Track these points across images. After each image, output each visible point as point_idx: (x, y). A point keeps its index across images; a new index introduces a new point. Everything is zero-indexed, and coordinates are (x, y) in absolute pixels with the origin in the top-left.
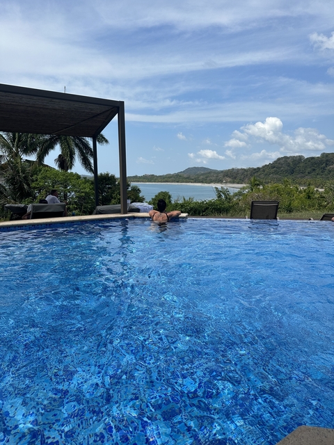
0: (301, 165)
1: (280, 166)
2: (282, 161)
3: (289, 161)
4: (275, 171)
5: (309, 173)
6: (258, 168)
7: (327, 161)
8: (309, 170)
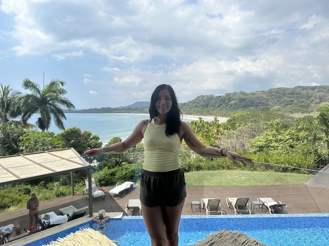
0: (213, 101)
1: (199, 102)
2: (200, 99)
3: (205, 98)
4: (196, 105)
5: (218, 107)
6: (185, 103)
7: (229, 98)
8: (217, 104)
